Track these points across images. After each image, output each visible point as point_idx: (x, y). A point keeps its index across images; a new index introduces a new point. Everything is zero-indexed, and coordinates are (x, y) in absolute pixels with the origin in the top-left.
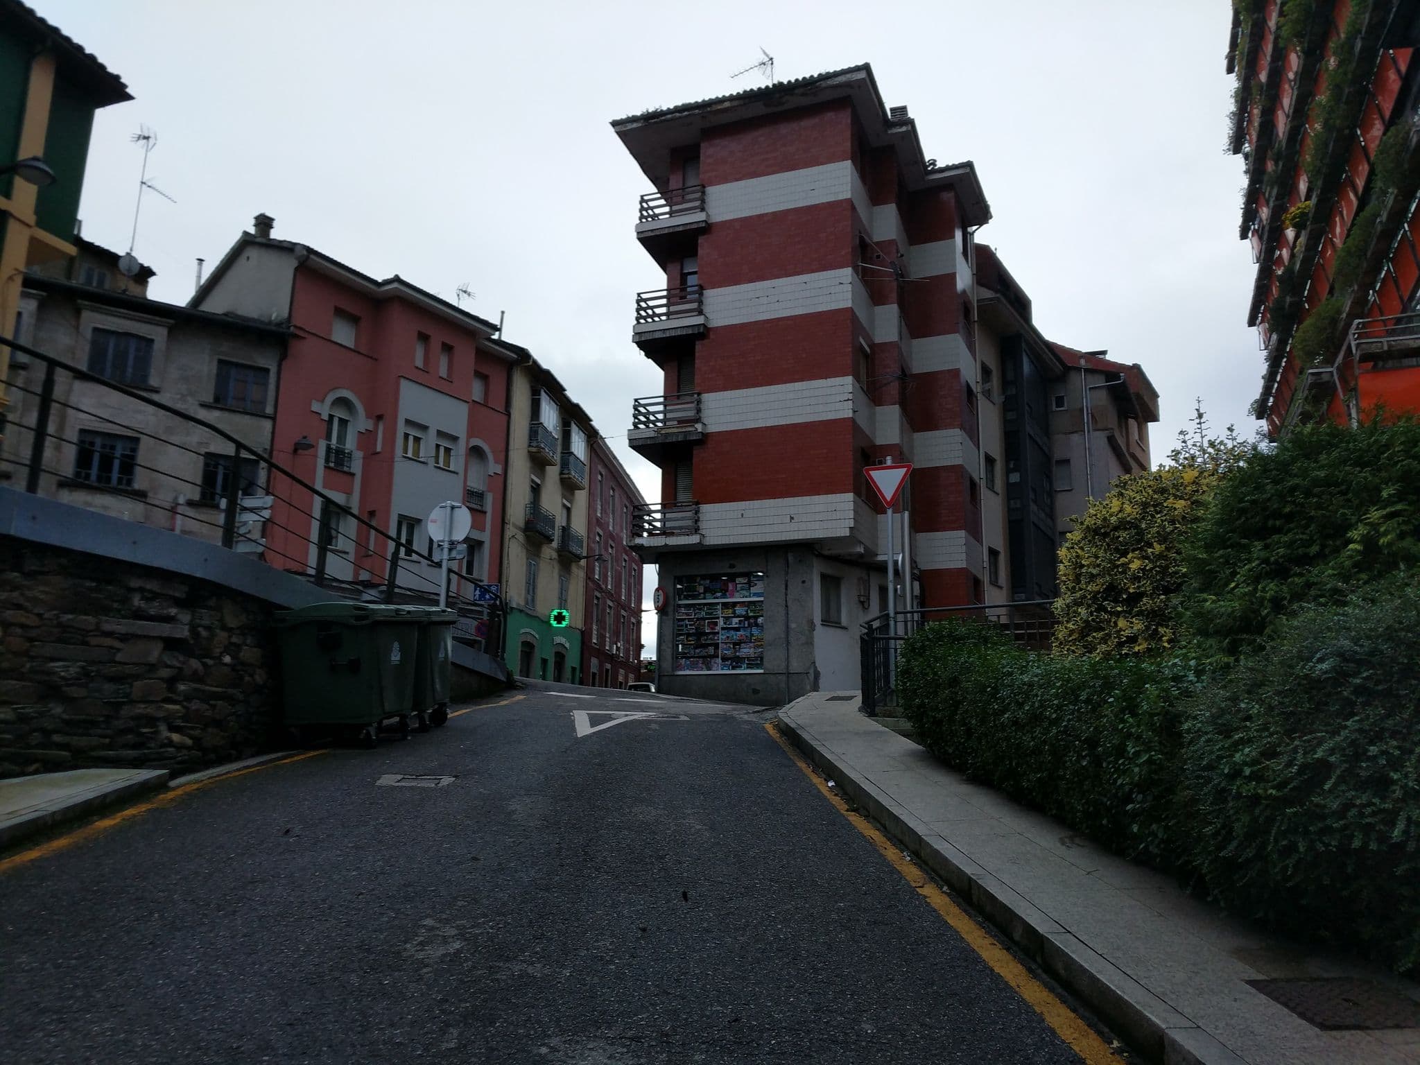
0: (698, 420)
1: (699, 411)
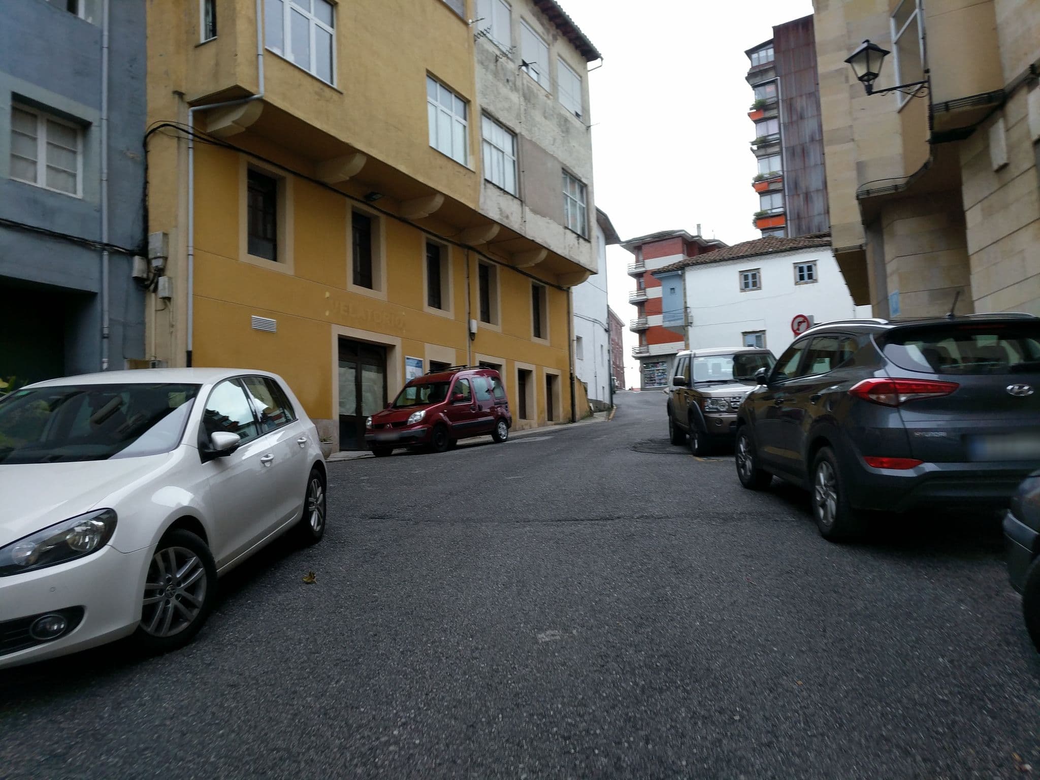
0: (646, 324)
1: (647, 321)
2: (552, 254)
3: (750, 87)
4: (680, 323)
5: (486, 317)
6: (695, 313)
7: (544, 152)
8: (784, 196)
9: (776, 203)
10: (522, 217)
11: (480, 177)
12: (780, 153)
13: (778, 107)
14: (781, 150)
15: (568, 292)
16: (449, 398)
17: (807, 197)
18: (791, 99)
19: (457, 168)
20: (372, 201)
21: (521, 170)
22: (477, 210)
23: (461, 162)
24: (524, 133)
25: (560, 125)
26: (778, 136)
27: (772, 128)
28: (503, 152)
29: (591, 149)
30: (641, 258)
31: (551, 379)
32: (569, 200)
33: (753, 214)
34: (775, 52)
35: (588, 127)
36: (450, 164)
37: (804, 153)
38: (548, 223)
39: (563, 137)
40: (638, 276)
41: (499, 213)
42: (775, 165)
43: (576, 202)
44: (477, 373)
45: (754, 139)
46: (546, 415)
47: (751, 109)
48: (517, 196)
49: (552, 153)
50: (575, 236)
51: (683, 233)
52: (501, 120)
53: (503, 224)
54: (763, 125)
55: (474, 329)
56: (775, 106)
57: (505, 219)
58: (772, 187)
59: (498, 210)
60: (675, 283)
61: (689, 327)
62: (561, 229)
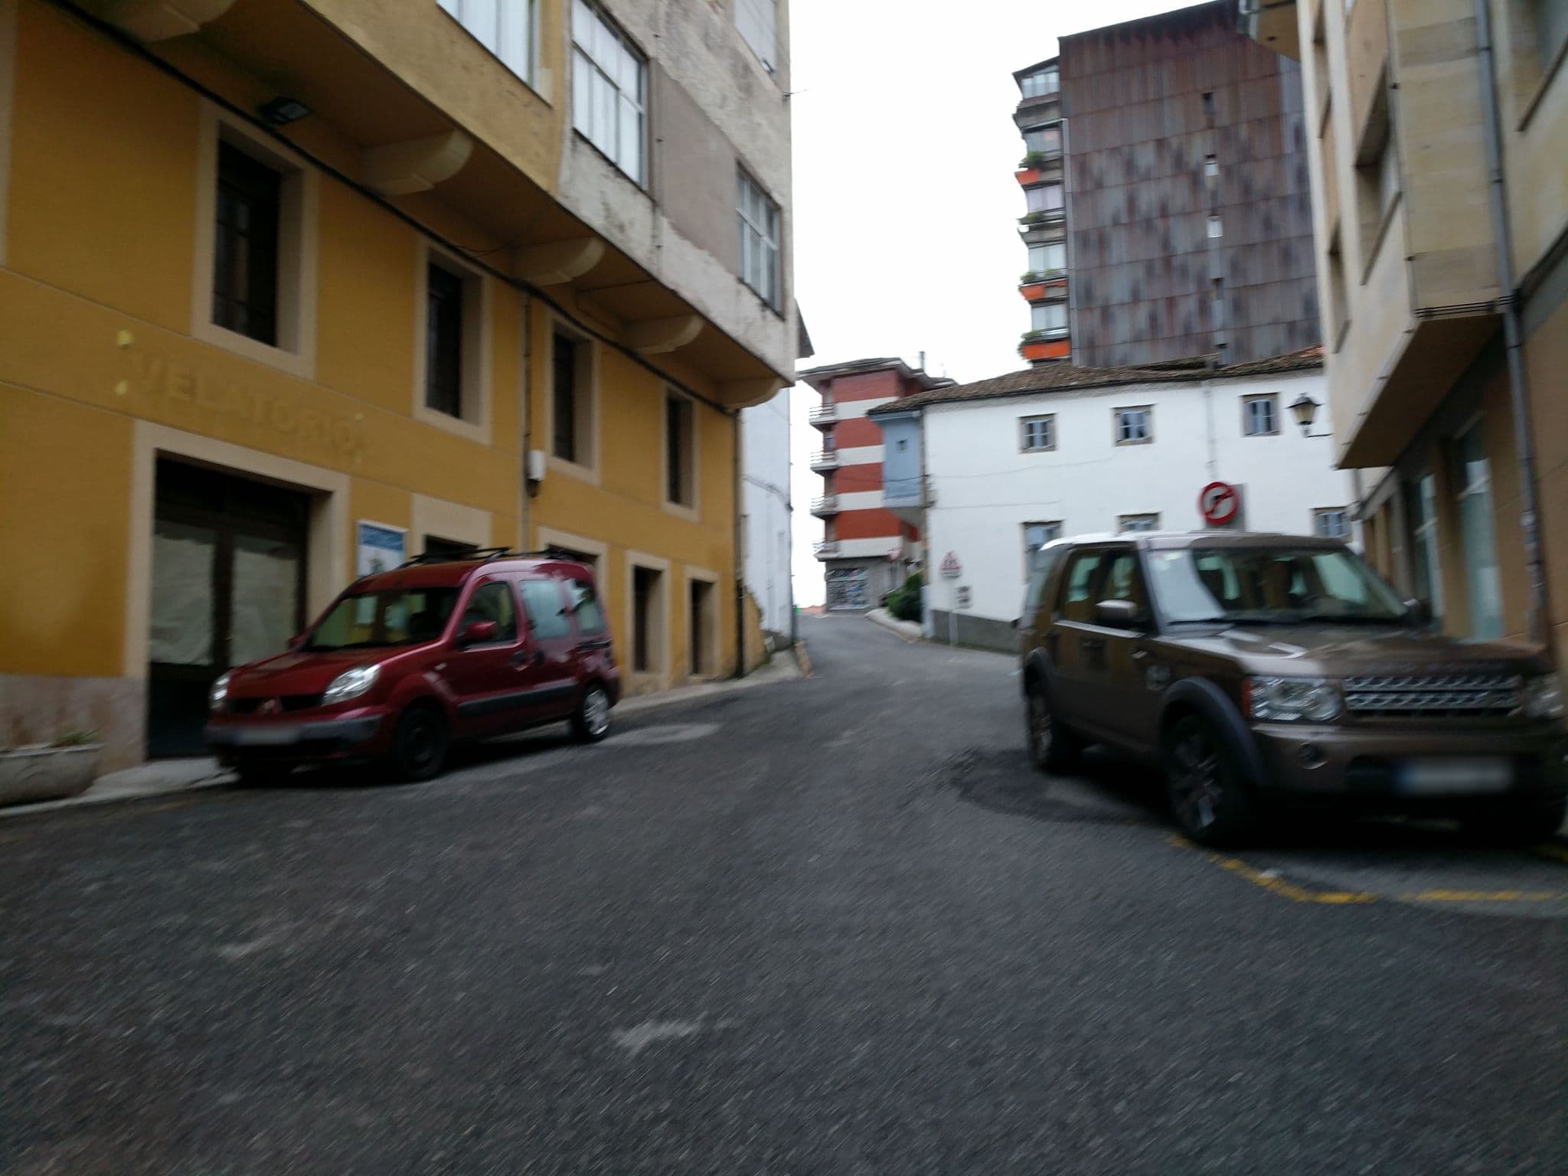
0: (837, 506)
1: (838, 501)
2: (712, 329)
3: (1018, 133)
4: (914, 501)
5: (566, 447)
6: (941, 485)
7: (702, 114)
8: (1068, 311)
9: (1056, 321)
10: (654, 237)
11: (563, 122)
12: (1063, 240)
13: (1061, 168)
14: (1066, 236)
15: (735, 417)
16: (454, 632)
17: (1106, 314)
18: (1085, 154)
19: (507, 83)
20: (282, 123)
21: (656, 137)
22: (552, 193)
23: (521, 72)
24: (664, 61)
25: (735, 74)
26: (1060, 213)
27: (1052, 199)
28: (617, 88)
29: (789, 140)
30: (830, 400)
31: (699, 589)
32: (747, 231)
33: (1021, 335)
34: (1062, 79)
35: (787, 96)
36: (489, 67)
37: (1103, 243)
38: (706, 262)
39: (741, 98)
40: (824, 427)
41: (603, 213)
42: (1056, 259)
43: (760, 236)
44: (543, 569)
45: (1024, 214)
46: (686, 662)
47: (1021, 166)
48: (645, 187)
49: (717, 122)
50: (756, 301)
51: (898, 362)
52: (616, 14)
53: (612, 239)
54: (1037, 194)
55: (538, 473)
56: (1057, 164)
57: (615, 232)
58: (1052, 293)
59: (601, 206)
60: (906, 433)
61: (928, 510)
62: (730, 280)
